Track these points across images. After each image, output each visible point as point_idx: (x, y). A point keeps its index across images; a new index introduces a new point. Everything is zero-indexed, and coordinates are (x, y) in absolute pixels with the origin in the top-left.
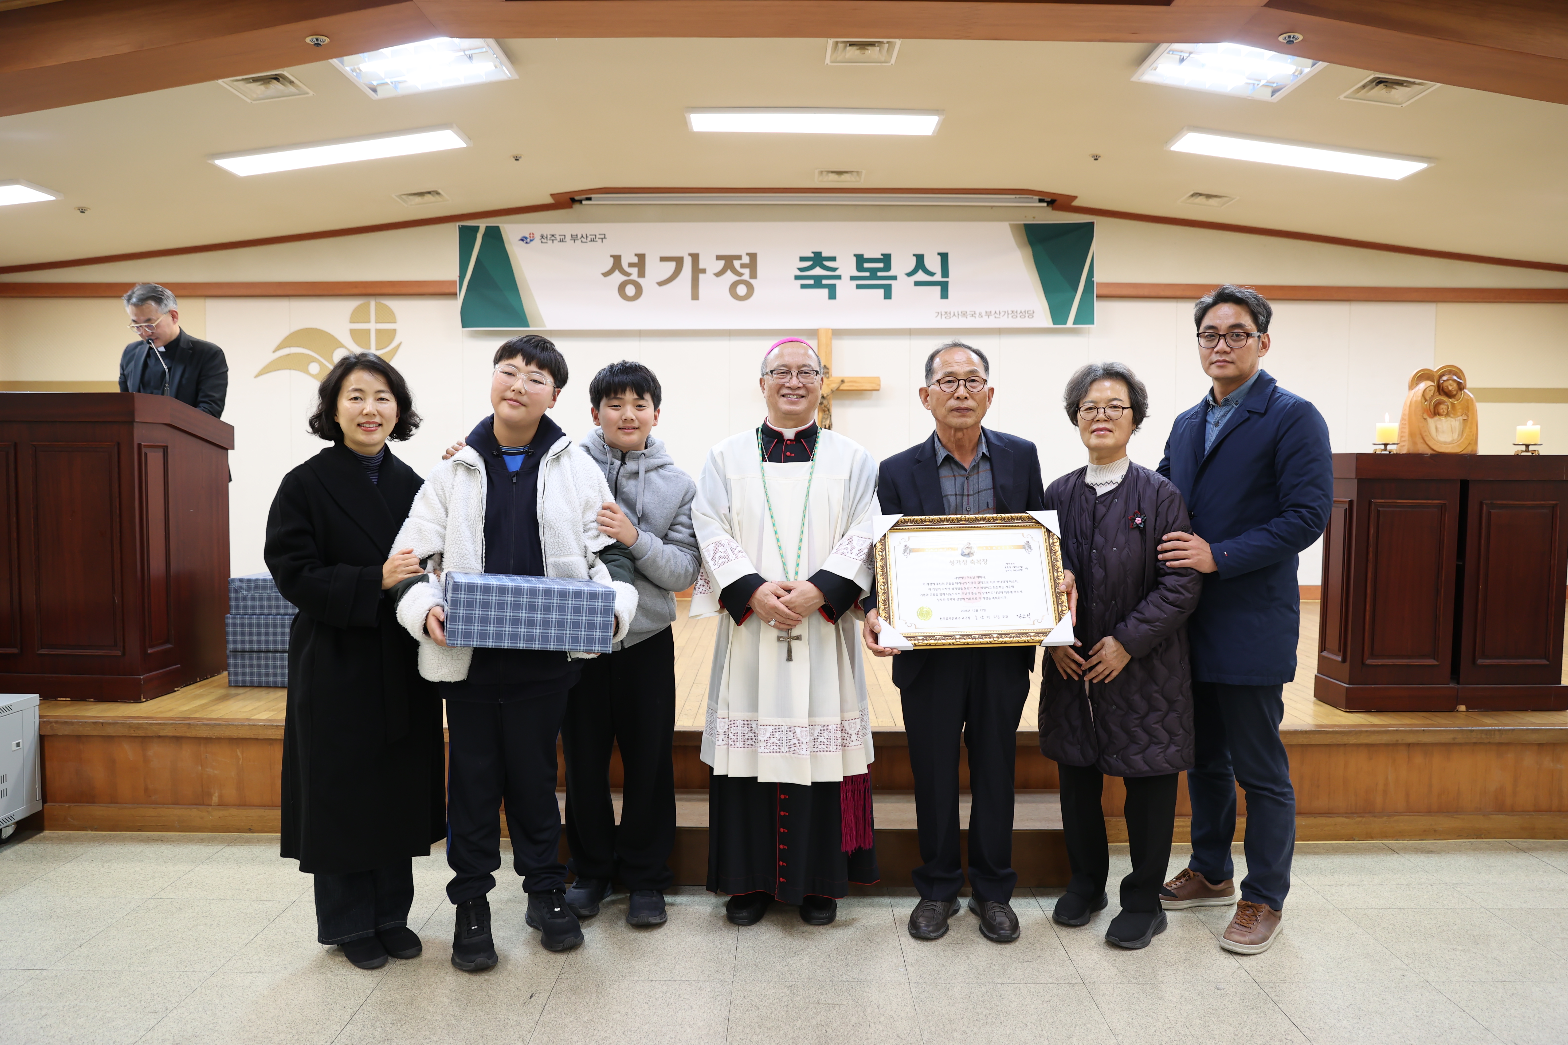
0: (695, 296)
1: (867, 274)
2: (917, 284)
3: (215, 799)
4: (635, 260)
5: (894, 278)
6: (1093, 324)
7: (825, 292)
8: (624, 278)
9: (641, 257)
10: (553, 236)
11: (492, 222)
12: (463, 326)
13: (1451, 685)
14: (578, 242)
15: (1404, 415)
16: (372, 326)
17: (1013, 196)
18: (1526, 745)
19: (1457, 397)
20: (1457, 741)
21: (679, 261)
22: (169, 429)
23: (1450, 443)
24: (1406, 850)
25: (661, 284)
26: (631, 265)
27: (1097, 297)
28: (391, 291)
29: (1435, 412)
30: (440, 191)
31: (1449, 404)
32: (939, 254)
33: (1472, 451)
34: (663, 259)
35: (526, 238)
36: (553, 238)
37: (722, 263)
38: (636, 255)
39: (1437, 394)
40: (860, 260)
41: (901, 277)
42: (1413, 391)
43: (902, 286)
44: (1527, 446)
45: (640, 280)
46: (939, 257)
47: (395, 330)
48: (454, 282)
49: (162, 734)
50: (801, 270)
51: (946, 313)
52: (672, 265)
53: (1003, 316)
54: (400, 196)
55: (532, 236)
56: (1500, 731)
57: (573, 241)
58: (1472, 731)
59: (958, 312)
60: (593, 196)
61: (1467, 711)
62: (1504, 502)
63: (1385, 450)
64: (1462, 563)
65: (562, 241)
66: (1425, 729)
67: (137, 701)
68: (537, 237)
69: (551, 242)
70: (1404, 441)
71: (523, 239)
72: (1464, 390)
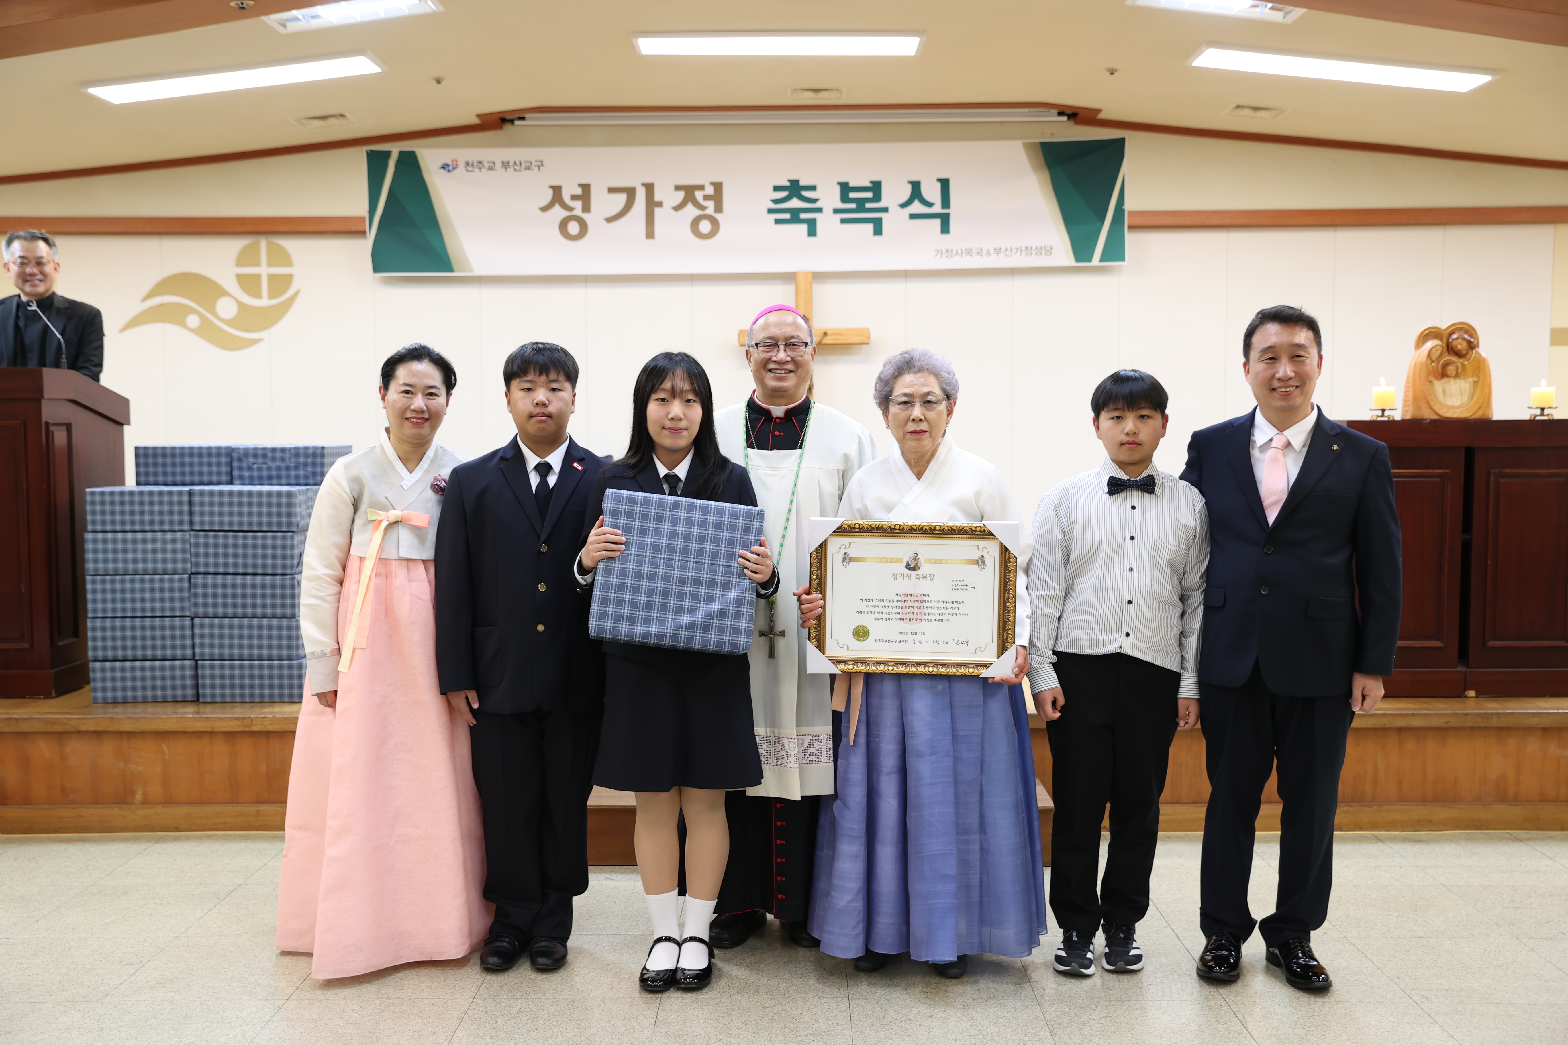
0: (650, 234)
1: (853, 206)
2: (913, 216)
3: (139, 797)
4: (579, 191)
5: (885, 210)
6: (1123, 260)
7: (804, 228)
8: (565, 213)
9: (586, 188)
10: (480, 162)
11: (406, 146)
12: (375, 271)
13: (1459, 669)
14: (510, 170)
15: (1408, 377)
16: (264, 270)
17: (1026, 110)
18: (1528, 730)
19: (1468, 356)
20: (1450, 725)
21: (631, 193)
22: (71, 405)
24: (1393, 839)
25: (609, 220)
26: (574, 197)
27: (1129, 227)
28: (285, 228)
29: (1443, 374)
30: (346, 114)
31: (1459, 364)
32: (938, 180)
33: (1483, 415)
34: (612, 190)
35: (448, 165)
36: (480, 166)
37: (681, 195)
38: (580, 185)
39: (1447, 353)
40: (845, 189)
41: (894, 209)
42: (1419, 351)
43: (894, 220)
44: (1542, 409)
45: (585, 216)
46: (938, 185)
47: (291, 275)
48: (362, 219)
49: (82, 728)
50: (775, 201)
51: (947, 251)
52: (622, 198)
53: (1015, 253)
54: (297, 120)
55: (455, 163)
56: (1497, 714)
57: (504, 169)
58: (1467, 715)
59: (961, 250)
60: (527, 116)
61: (1477, 697)
62: (1514, 471)
63: (1383, 416)
64: (1469, 537)
65: (491, 169)
66: (1415, 712)
67: (48, 696)
68: (461, 164)
69: (478, 170)
70: (1408, 406)
71: (444, 167)
72: (1477, 349)
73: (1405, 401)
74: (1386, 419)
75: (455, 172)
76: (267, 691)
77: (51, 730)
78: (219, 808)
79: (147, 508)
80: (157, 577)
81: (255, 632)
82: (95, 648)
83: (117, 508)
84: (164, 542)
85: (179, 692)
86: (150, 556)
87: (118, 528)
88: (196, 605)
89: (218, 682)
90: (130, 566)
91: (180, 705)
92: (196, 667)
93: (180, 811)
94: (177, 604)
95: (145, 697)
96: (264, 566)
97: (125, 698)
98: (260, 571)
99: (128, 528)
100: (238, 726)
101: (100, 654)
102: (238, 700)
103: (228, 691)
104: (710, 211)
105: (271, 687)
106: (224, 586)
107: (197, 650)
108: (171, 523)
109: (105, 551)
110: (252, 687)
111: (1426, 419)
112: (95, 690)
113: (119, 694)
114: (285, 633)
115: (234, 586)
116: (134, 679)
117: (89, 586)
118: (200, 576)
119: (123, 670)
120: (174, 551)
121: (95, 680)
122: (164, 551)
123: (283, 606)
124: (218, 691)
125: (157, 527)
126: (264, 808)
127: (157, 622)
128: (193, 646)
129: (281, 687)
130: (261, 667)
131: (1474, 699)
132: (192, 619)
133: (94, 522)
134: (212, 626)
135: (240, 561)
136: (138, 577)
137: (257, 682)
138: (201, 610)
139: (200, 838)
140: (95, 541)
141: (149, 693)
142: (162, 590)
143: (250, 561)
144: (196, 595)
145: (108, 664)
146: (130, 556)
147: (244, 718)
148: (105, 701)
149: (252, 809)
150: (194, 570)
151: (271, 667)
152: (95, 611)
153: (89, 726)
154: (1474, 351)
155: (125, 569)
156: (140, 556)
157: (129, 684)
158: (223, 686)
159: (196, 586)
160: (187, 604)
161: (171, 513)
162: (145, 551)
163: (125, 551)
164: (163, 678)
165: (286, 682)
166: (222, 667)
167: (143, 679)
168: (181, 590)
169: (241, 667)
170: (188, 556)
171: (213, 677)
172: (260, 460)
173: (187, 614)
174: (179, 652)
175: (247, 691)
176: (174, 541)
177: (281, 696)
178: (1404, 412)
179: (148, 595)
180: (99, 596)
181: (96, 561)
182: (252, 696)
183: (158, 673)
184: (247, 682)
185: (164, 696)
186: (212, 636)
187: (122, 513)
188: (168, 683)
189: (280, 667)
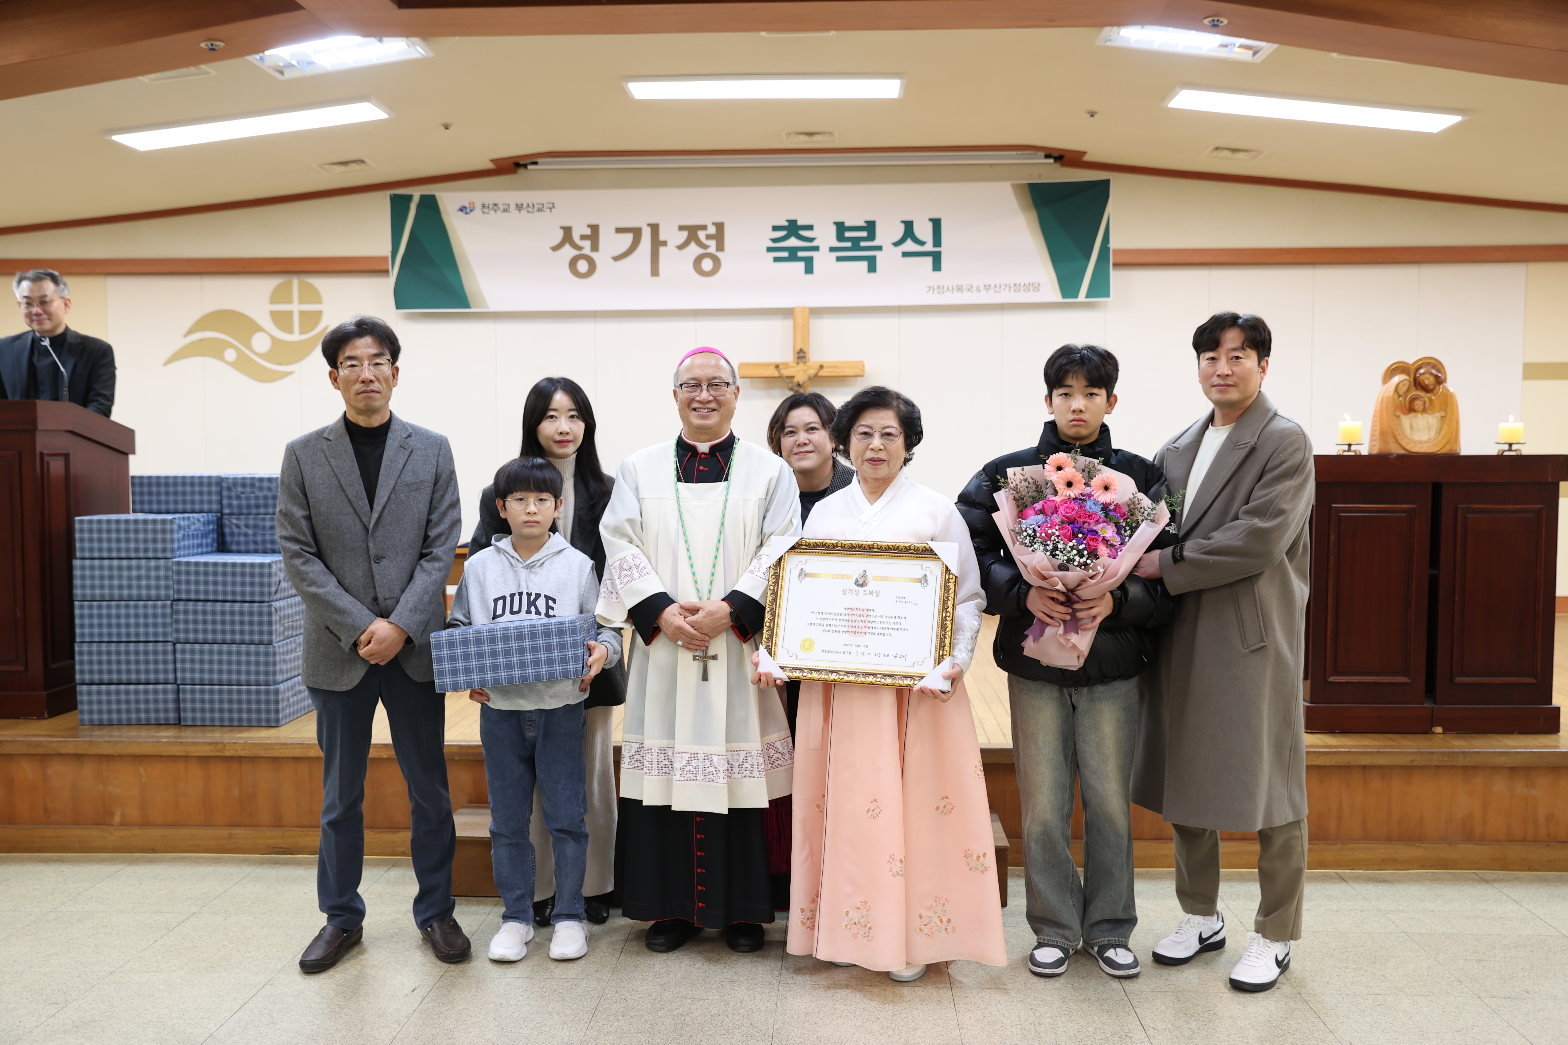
0: (655, 272)
1: (849, 244)
2: (905, 254)
3: (117, 818)
4: (588, 232)
5: (879, 248)
6: (1108, 296)
7: (801, 265)
8: (575, 252)
9: (595, 228)
10: (495, 205)
11: (427, 190)
12: (398, 307)
13: (1426, 705)
14: (524, 212)
15: (1375, 411)
16: (296, 307)
17: (1014, 153)
18: (1496, 769)
19: (1435, 391)
20: (1416, 763)
21: (637, 232)
22: (70, 435)
23: (1425, 442)
24: (1357, 879)
25: (616, 258)
26: (583, 237)
27: (1114, 265)
28: (315, 268)
29: (1411, 410)
30: (365, 159)
31: (1426, 399)
32: (930, 220)
33: (1451, 450)
34: (619, 230)
35: (465, 208)
36: (496, 208)
37: (684, 235)
38: (589, 226)
39: (1414, 388)
40: (841, 228)
41: (888, 247)
42: (1386, 386)
43: (888, 258)
44: (1510, 445)
45: (594, 255)
46: (930, 224)
47: (320, 313)
48: (385, 259)
49: (63, 751)
50: (774, 240)
51: (939, 287)
52: (629, 238)
53: (1004, 289)
54: (320, 166)
55: (472, 205)
56: (1463, 753)
57: (518, 211)
58: (1432, 753)
59: (952, 286)
60: (540, 160)
61: (1444, 733)
62: (1482, 506)
63: (1349, 450)
64: (1436, 572)
65: (505, 211)
66: (1380, 750)
67: (40, 717)
68: (478, 207)
69: (493, 212)
70: (1375, 440)
71: (462, 209)
72: (1444, 384)
73: (1373, 435)
74: (1353, 454)
75: (472, 214)
76: (245, 716)
77: (34, 752)
78: (193, 831)
79: (132, 536)
80: (141, 603)
81: (234, 658)
82: (82, 672)
83: (105, 536)
84: (148, 569)
85: (162, 715)
86: (134, 583)
87: (105, 555)
88: (177, 631)
89: (198, 706)
90: (116, 592)
91: (163, 727)
92: (178, 692)
93: (156, 833)
94: (160, 630)
95: (129, 719)
96: (243, 593)
97: (110, 720)
98: (239, 598)
99: (114, 555)
100: (211, 751)
101: (87, 677)
102: (217, 723)
103: (208, 715)
104: (712, 249)
105: (249, 711)
106: (204, 613)
107: (179, 675)
108: (155, 550)
109: (92, 577)
110: (230, 711)
111: (1392, 454)
112: (82, 712)
113: (105, 716)
114: (262, 659)
115: (214, 613)
116: (119, 702)
117: (77, 612)
118: (181, 603)
119: (108, 693)
120: (158, 578)
121: (82, 702)
122: (148, 577)
123: (261, 633)
124: (198, 715)
125: (141, 555)
126: (237, 831)
127: (141, 647)
128: (175, 671)
129: (258, 711)
130: (239, 692)
131: (1441, 736)
132: (174, 644)
133: (82, 550)
134: (193, 652)
135: (220, 588)
136: (123, 603)
137: (235, 706)
138: (182, 636)
139: (173, 860)
140: (83, 568)
141: (134, 716)
142: (146, 616)
143: (229, 588)
144: (177, 621)
145: (94, 688)
146: (116, 582)
147: (217, 743)
148: (92, 723)
149: (225, 832)
150: (176, 597)
151: (249, 692)
152: (82, 635)
153: (70, 749)
154: (1441, 386)
155: (111, 595)
156: (125, 582)
157: (114, 707)
158: (203, 710)
159: (177, 612)
160: (169, 630)
161: (155, 541)
162: (130, 578)
163: (111, 578)
164: (147, 702)
165: (263, 706)
166: (202, 692)
167: (128, 702)
168: (164, 616)
169: (221, 692)
170: (171, 583)
171: (193, 701)
172: (248, 490)
173: (170, 639)
174: (161, 676)
175: (226, 715)
176: (157, 568)
177: (259, 720)
178: (1372, 447)
179: (132, 621)
180: (87, 621)
181: (83, 587)
182: (231, 720)
183: (142, 697)
184: (226, 706)
185: (148, 719)
186: (192, 661)
187: (109, 540)
188: (152, 706)
189: (258, 692)
